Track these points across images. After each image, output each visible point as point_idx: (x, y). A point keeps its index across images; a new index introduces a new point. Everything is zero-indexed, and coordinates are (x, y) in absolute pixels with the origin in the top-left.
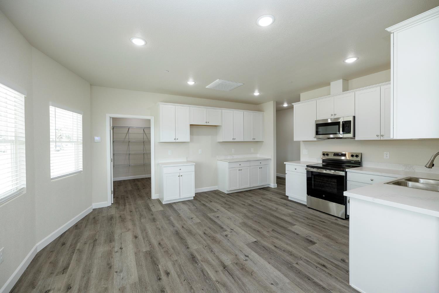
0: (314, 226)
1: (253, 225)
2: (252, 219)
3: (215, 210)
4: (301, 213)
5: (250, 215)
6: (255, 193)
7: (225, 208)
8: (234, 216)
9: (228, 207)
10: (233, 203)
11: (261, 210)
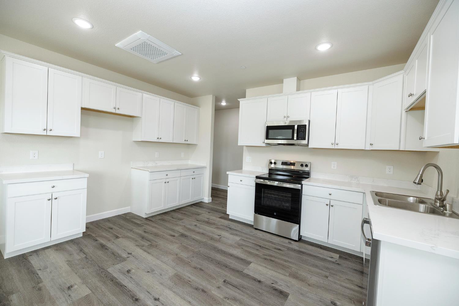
0: (273, 259)
1: (193, 278)
2: (188, 264)
3: (124, 255)
4: (250, 239)
5: (184, 255)
6: (186, 213)
7: (141, 247)
8: (158, 262)
9: (147, 244)
10: (156, 235)
11: (199, 242)
